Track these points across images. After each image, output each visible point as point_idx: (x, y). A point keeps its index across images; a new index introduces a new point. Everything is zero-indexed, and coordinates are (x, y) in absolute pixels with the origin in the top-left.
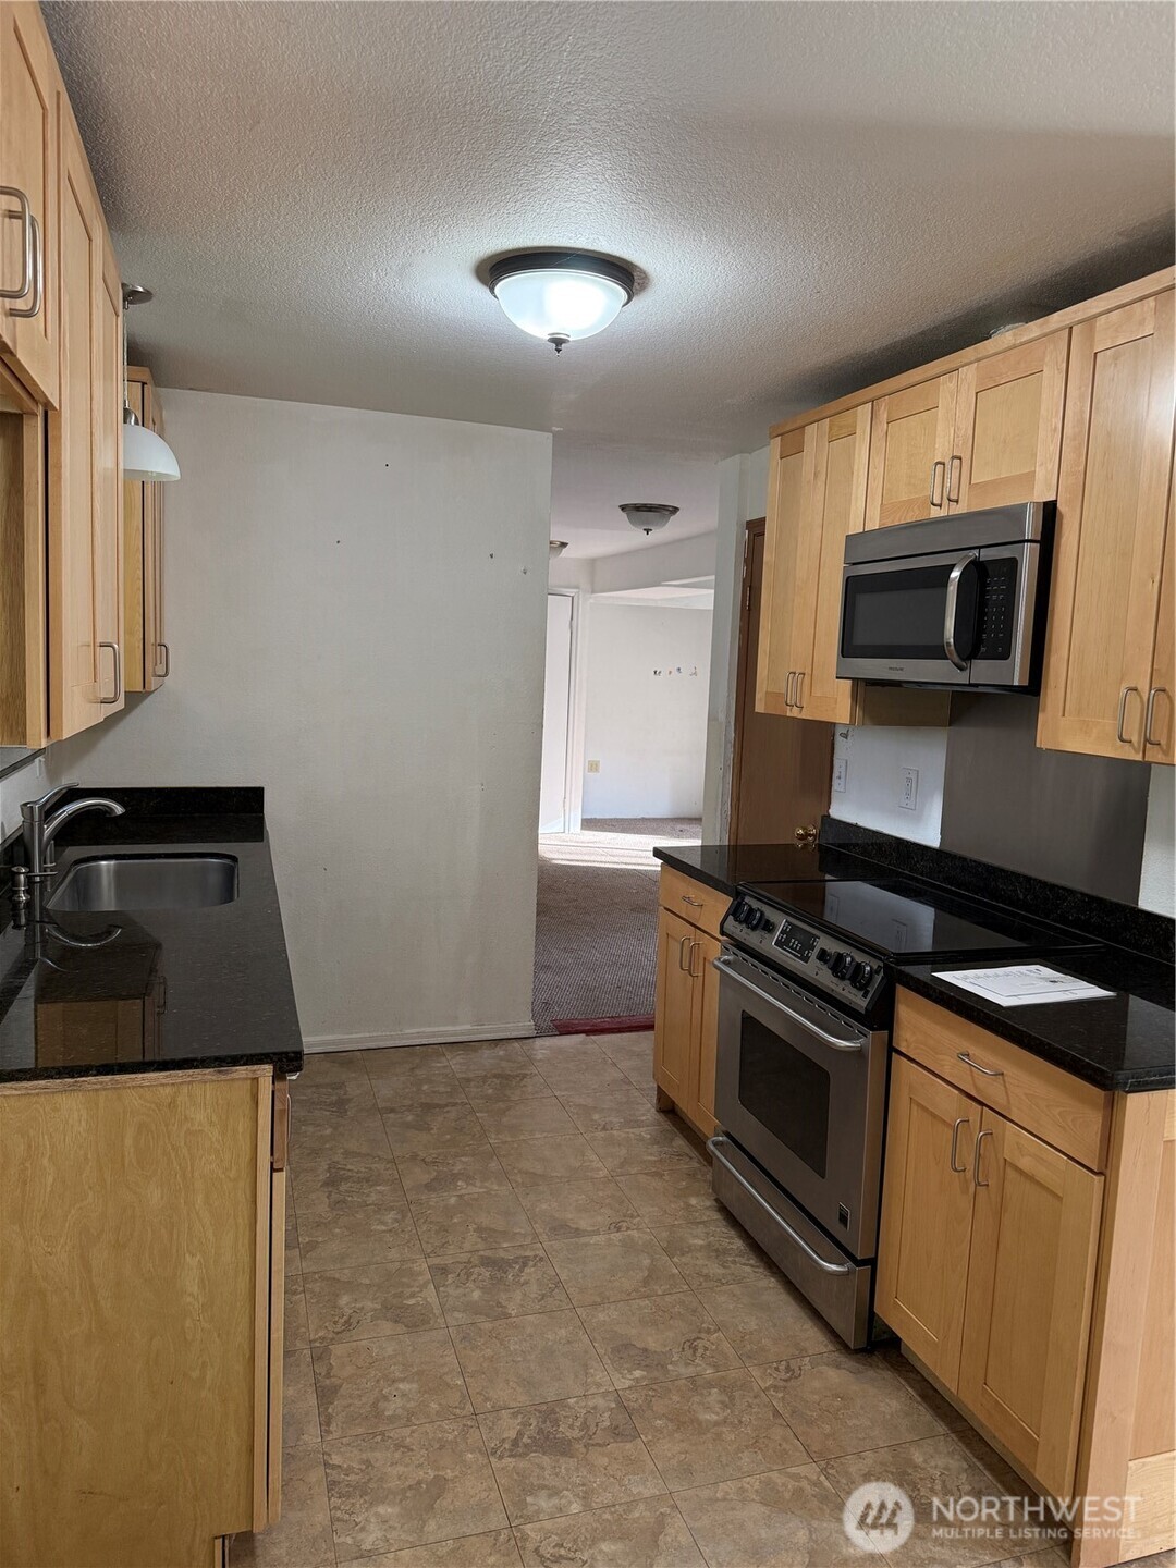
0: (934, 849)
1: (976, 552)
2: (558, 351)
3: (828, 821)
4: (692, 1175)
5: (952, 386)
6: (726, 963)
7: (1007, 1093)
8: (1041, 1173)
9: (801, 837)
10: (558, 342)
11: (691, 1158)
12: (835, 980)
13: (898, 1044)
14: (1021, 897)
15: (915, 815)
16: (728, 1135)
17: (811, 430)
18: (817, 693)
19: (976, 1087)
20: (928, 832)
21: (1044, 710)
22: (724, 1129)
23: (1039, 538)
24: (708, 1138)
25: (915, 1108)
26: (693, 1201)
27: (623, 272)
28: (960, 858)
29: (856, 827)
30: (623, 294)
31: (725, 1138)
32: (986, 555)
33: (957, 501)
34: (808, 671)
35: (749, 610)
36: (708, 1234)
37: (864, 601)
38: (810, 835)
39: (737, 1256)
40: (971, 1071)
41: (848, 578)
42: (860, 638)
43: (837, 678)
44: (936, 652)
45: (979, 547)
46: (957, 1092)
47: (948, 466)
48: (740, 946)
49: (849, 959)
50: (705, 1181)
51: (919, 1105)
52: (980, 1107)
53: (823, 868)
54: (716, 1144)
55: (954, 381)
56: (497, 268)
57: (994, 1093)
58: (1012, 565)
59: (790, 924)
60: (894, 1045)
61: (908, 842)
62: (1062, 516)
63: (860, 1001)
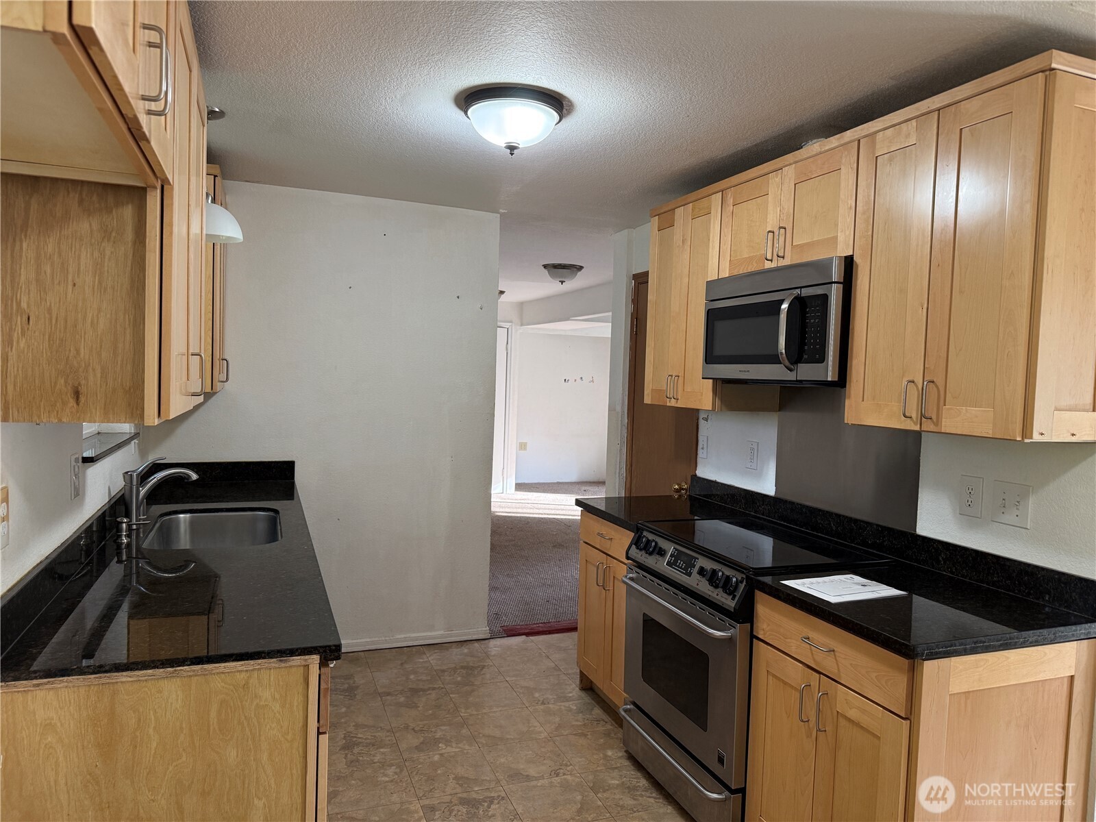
0: (771, 497)
1: (798, 291)
2: (512, 154)
3: (694, 477)
4: (607, 734)
5: (778, 179)
6: (632, 579)
7: (837, 664)
8: (865, 720)
9: (677, 491)
10: (512, 148)
11: (606, 722)
12: (711, 588)
13: (758, 633)
14: (834, 528)
15: (758, 474)
16: (634, 704)
17: (680, 212)
18: (688, 389)
19: (814, 660)
20: (767, 486)
21: (849, 397)
22: (631, 700)
23: (842, 281)
24: (619, 708)
25: (770, 678)
26: (609, 753)
27: (556, 102)
28: (790, 502)
29: (715, 482)
30: (556, 116)
31: (632, 706)
32: (806, 292)
33: (783, 257)
34: (681, 374)
35: (636, 334)
36: (621, 776)
37: (720, 326)
38: (683, 489)
39: (643, 791)
40: (811, 649)
41: (709, 310)
42: (718, 351)
43: (703, 378)
44: (774, 359)
45: (801, 288)
46: (801, 665)
47: (776, 233)
48: (641, 566)
49: (720, 574)
50: (617, 738)
51: (774, 676)
52: (818, 675)
53: (692, 513)
54: (626, 711)
55: (779, 176)
56: (470, 97)
57: (828, 665)
58: (825, 298)
59: (676, 550)
60: (755, 633)
61: (752, 492)
62: (857, 266)
63: (730, 603)
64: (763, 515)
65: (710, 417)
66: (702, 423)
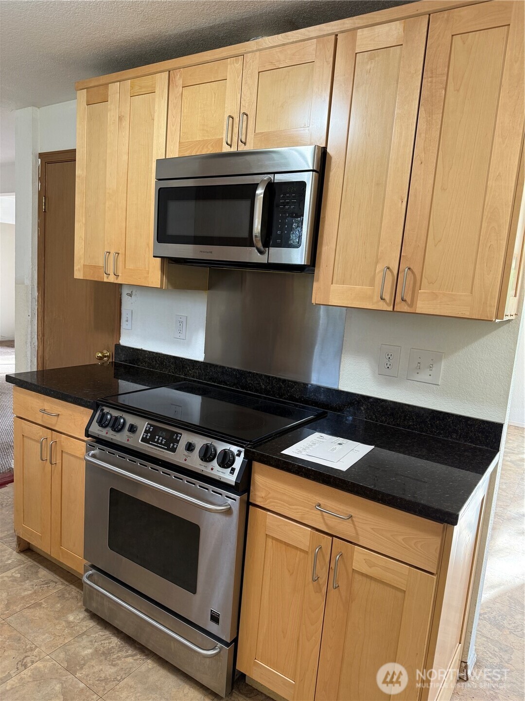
0: (202, 362)
1: (271, 176)
3: (119, 348)
4: (61, 596)
5: (238, 65)
7: (355, 528)
8: (388, 577)
9: (100, 358)
11: (56, 583)
12: (204, 463)
13: (255, 501)
15: (187, 342)
16: (93, 567)
17: (114, 88)
18: (130, 266)
19: (326, 525)
20: (196, 352)
21: (318, 281)
22: (90, 563)
23: (315, 169)
24: (82, 576)
25: (270, 541)
26: (71, 618)
28: (220, 366)
29: (141, 350)
31: (94, 571)
32: (279, 178)
33: (245, 144)
34: (121, 251)
35: (45, 212)
36: (91, 641)
37: (174, 207)
38: (105, 357)
39: (118, 652)
40: (323, 516)
41: (160, 189)
42: (172, 231)
43: (154, 257)
44: (248, 242)
45: (275, 173)
46: (310, 529)
47: (236, 120)
50: (72, 598)
51: (273, 538)
52: (331, 538)
54: (90, 577)
55: (240, 62)
57: (344, 529)
58: (303, 185)
59: (151, 425)
60: (251, 501)
61: (182, 358)
63: (230, 477)
64: (193, 377)
65: (134, 293)
66: (125, 299)
